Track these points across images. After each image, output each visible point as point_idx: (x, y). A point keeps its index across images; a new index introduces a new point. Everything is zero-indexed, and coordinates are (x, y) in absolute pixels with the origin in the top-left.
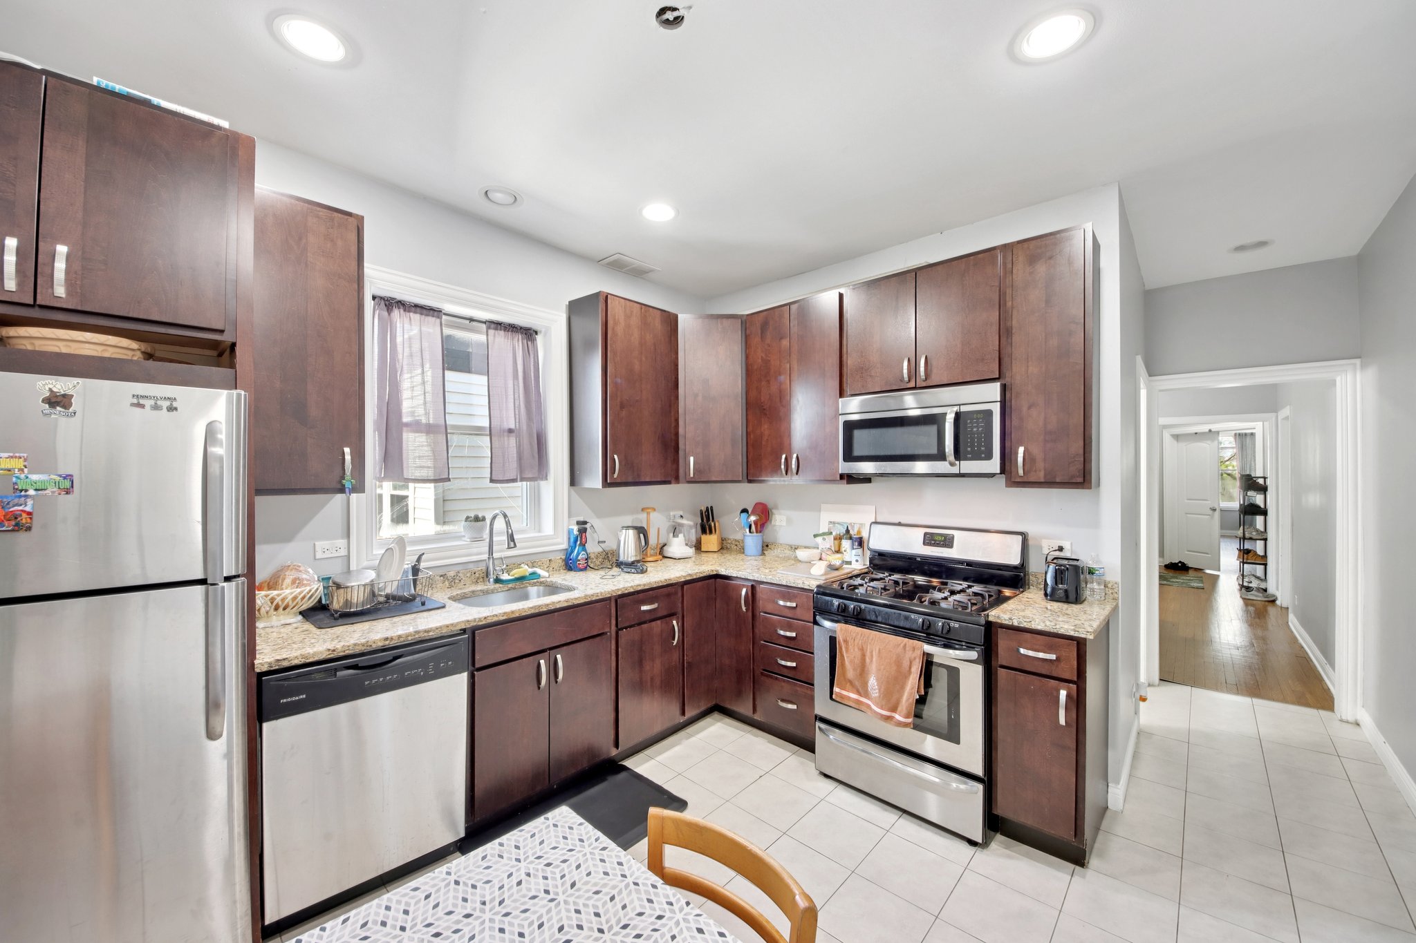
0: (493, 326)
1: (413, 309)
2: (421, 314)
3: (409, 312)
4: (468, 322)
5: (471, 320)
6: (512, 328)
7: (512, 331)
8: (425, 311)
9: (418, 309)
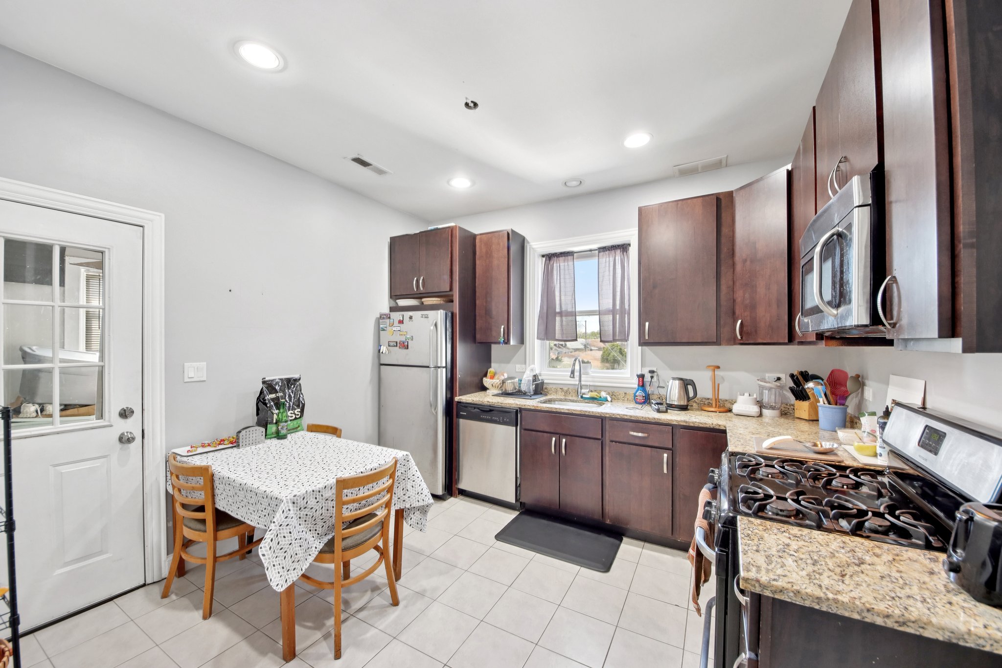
0: (601, 250)
1: (560, 255)
2: (565, 256)
3: (559, 257)
4: (589, 252)
5: (591, 250)
6: (614, 248)
7: (614, 249)
8: (566, 255)
9: (563, 255)
